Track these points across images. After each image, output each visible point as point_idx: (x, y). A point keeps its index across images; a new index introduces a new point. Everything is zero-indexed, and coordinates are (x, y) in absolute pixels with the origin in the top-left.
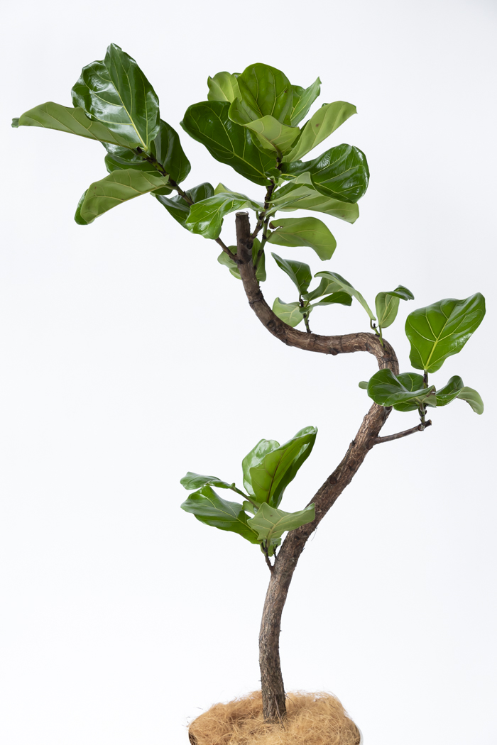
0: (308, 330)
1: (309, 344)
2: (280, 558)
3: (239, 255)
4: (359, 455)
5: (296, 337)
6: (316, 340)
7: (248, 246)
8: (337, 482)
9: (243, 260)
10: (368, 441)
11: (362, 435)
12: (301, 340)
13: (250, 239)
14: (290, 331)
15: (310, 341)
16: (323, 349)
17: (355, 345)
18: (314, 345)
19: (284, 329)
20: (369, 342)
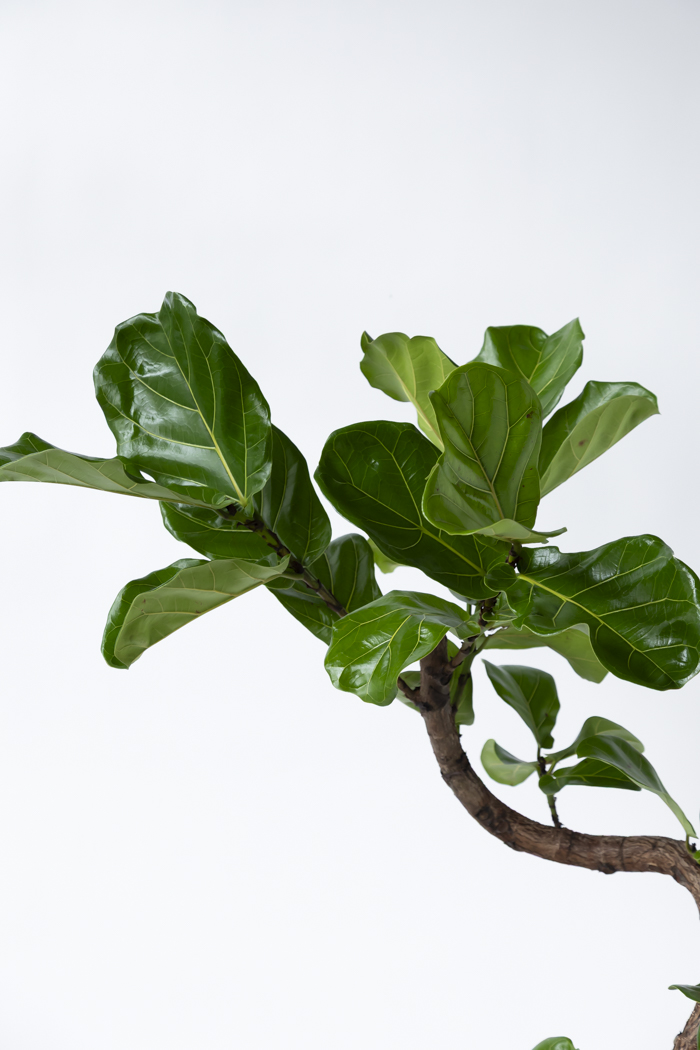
0: (555, 818)
1: (559, 853)
3: (424, 693)
5: (531, 838)
6: (572, 846)
7: (442, 680)
9: (432, 703)
12: (543, 845)
13: (448, 668)
14: (520, 827)
15: (561, 847)
16: (587, 863)
17: (651, 864)
18: (568, 855)
19: (509, 823)
20: (679, 866)
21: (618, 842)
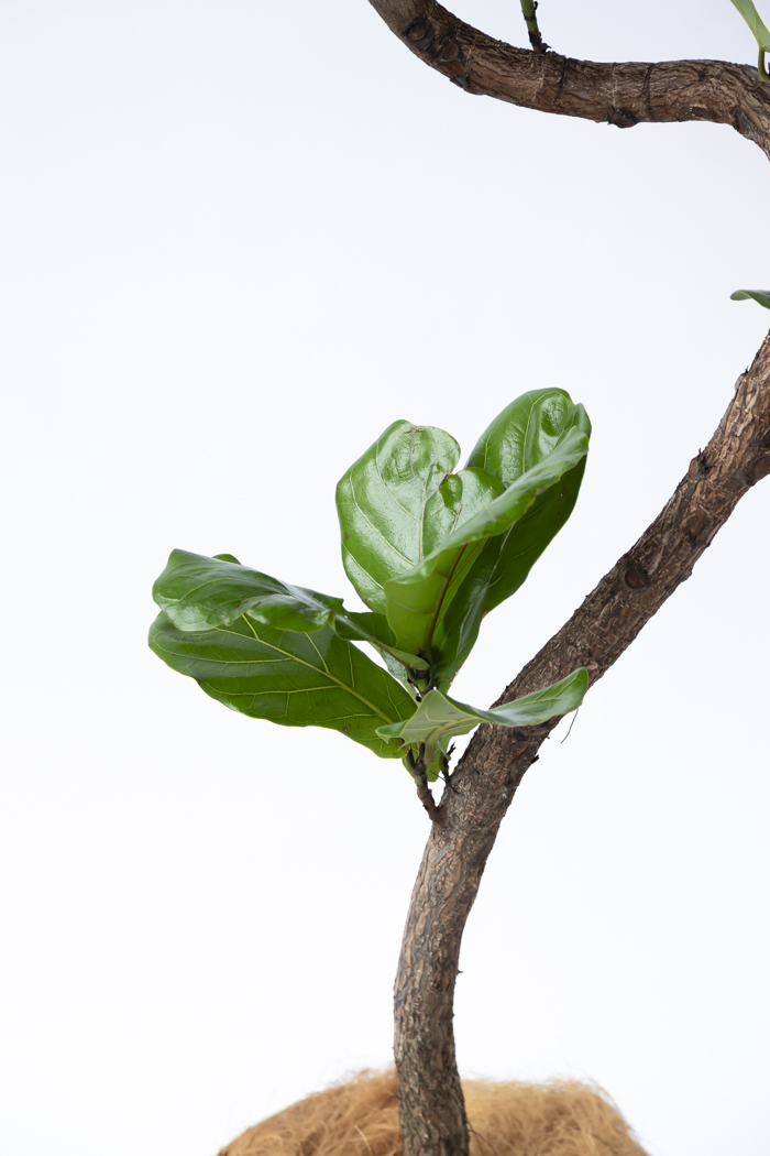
0: (535, 36)
1: (542, 93)
2: (464, 787)
4: (720, 502)
5: (499, 71)
6: (564, 80)
8: (648, 581)
10: (754, 463)
11: (736, 445)
12: (516, 80)
14: (478, 51)
15: (546, 83)
16: (589, 109)
17: (696, 105)
18: (557, 97)
19: (459, 44)
20: (744, 106)
21: (641, 73)
